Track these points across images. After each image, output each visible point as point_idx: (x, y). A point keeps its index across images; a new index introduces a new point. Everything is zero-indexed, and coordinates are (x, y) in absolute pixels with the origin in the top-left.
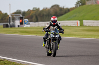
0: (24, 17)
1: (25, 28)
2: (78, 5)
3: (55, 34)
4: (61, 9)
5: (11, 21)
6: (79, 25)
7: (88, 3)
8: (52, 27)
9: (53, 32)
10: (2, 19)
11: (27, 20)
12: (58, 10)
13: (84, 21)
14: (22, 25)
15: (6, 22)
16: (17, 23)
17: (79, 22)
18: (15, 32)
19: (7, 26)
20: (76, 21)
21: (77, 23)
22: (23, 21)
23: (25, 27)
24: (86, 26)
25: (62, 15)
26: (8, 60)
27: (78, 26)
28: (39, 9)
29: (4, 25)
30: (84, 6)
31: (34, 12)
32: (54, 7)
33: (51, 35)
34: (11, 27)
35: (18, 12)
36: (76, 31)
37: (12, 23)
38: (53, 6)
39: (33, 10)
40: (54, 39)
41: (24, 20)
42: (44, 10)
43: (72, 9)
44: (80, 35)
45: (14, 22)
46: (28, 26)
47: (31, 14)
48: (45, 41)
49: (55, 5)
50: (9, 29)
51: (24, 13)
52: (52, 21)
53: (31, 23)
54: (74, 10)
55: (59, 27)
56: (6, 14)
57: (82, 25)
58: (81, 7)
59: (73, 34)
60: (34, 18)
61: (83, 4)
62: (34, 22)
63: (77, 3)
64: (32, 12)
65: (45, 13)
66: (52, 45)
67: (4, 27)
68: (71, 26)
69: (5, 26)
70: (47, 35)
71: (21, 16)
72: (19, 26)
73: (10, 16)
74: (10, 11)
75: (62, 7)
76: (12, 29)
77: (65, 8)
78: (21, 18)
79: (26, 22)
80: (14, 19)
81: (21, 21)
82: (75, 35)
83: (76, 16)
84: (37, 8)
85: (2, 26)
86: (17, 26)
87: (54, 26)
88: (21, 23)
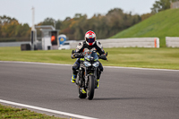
0: (59, 31)
1: (60, 52)
2: (157, 9)
3: (92, 62)
4: (126, 17)
5: (36, 38)
6: (158, 46)
7: (174, 6)
8: (86, 50)
9: (88, 57)
10: (19, 35)
11: (64, 36)
12: (120, 18)
13: (167, 38)
14: (55, 46)
15: (25, 40)
16: (47, 41)
17: (158, 40)
18: (43, 59)
19: (28, 48)
20: (153, 39)
21: (156, 42)
22: (56, 39)
23: (60, 48)
24: (171, 48)
25: (127, 27)
26: (29, 110)
27: (156, 48)
28: (85, 16)
29: (22, 45)
30: (167, 11)
31: (77, 22)
32: (113, 13)
33: (85, 62)
34: (35, 49)
35: (48, 22)
36: (153, 57)
37: (36, 42)
38: (110, 12)
39: (75, 19)
40: (90, 69)
41: (59, 37)
42: (96, 18)
43: (146, 16)
44: (159, 64)
45: (40, 40)
46: (67, 47)
47: (71, 26)
48: (75, 73)
49: (115, 10)
50: (32, 53)
51: (59, 24)
52: (87, 40)
53: (71, 42)
54: (150, 18)
55: (99, 50)
56: (26, 25)
57: (163, 45)
58: (161, 12)
59: (147, 63)
60: (77, 33)
61: (166, 7)
62: (77, 40)
63: (155, 6)
64: (73, 22)
65: (96, 25)
66: (86, 79)
67: (22, 50)
68: (143, 48)
69: (24, 47)
70: (79, 62)
71: (54, 29)
72: (49, 48)
73: (33, 29)
74: (33, 20)
75: (128, 13)
76: (38, 53)
77: (133, 14)
78: (54, 34)
79: (62, 40)
80: (40, 35)
81: (53, 38)
82: (151, 64)
83: (152, 29)
84: (83, 15)
85: (20, 48)
86: (46, 48)
87: (90, 47)
88: (54, 43)
